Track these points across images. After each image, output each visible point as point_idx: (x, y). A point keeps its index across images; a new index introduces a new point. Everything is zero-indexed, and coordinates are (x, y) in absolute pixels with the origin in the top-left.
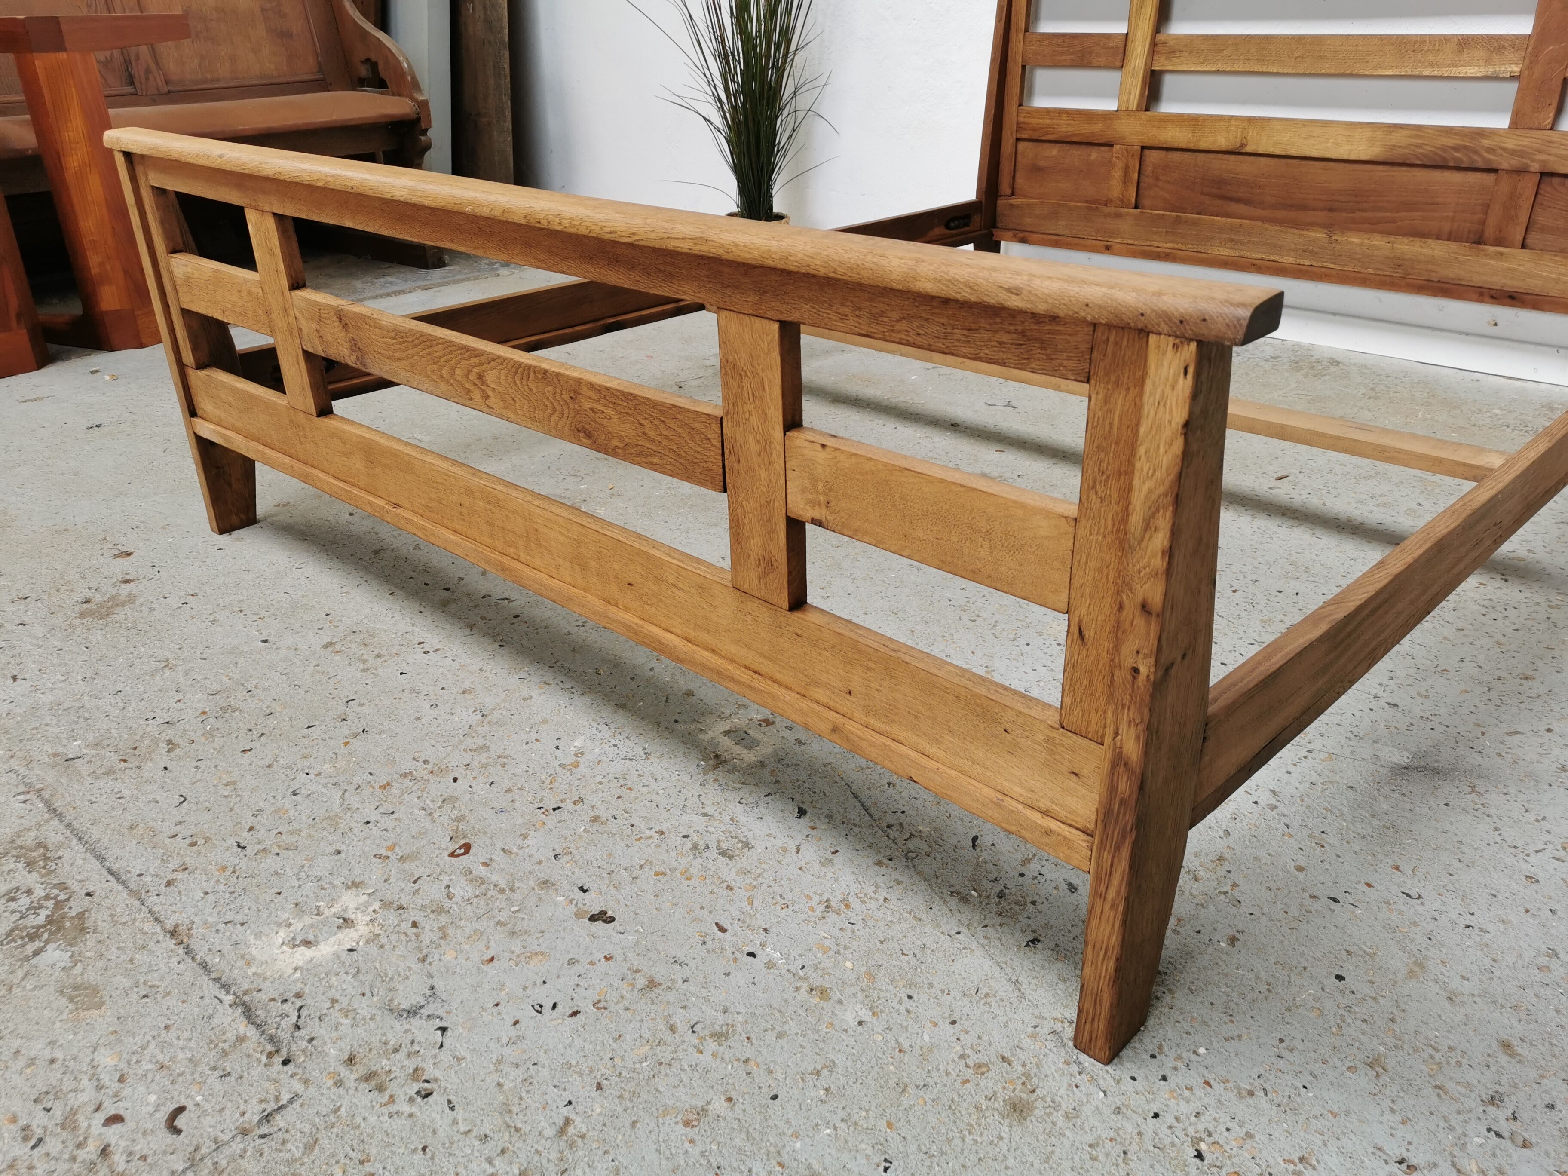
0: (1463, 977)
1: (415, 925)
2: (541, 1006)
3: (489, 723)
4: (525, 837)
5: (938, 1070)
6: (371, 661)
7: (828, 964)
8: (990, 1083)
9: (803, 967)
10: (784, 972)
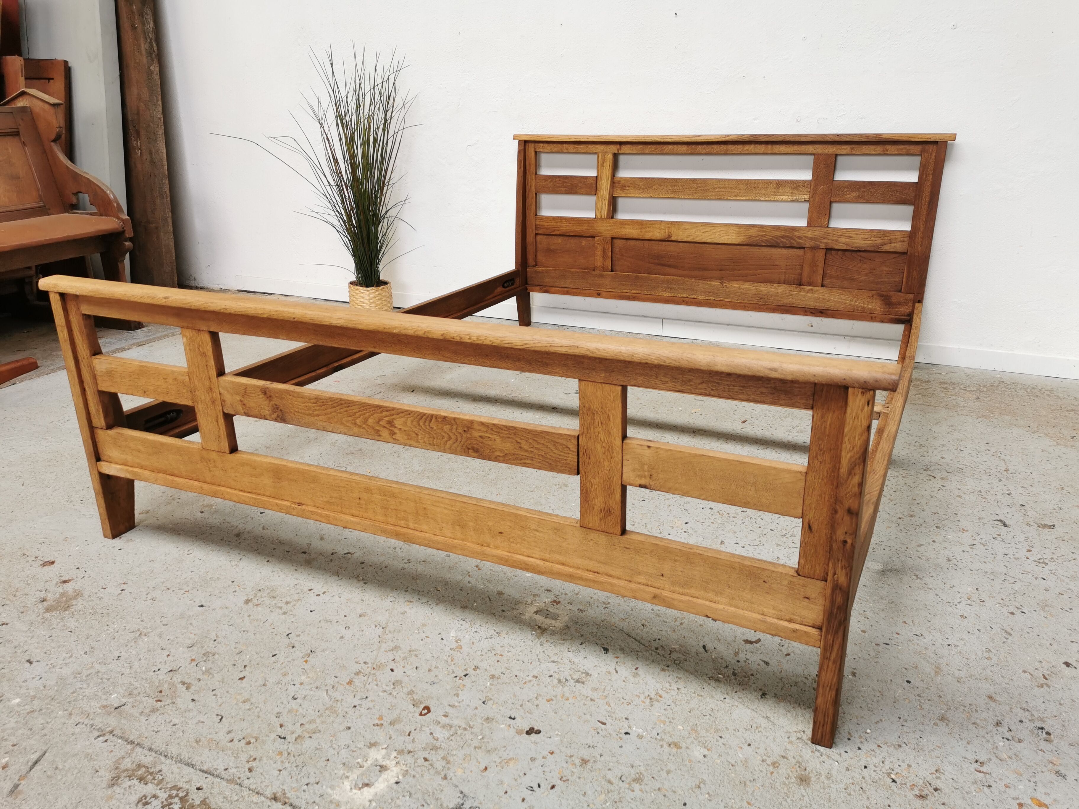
0: (959, 670)
1: (426, 760)
2: (532, 787)
3: (390, 632)
4: (457, 695)
5: (755, 770)
6: (285, 607)
7: (669, 729)
8: (783, 770)
9: (658, 734)
10: (650, 739)
